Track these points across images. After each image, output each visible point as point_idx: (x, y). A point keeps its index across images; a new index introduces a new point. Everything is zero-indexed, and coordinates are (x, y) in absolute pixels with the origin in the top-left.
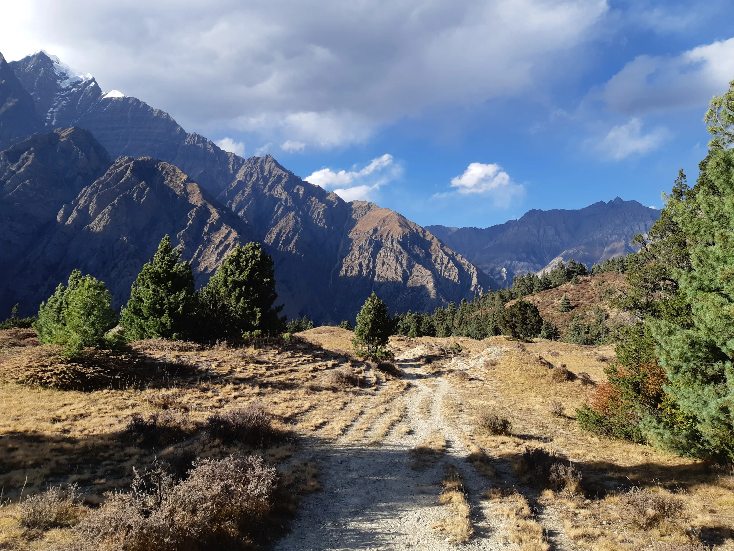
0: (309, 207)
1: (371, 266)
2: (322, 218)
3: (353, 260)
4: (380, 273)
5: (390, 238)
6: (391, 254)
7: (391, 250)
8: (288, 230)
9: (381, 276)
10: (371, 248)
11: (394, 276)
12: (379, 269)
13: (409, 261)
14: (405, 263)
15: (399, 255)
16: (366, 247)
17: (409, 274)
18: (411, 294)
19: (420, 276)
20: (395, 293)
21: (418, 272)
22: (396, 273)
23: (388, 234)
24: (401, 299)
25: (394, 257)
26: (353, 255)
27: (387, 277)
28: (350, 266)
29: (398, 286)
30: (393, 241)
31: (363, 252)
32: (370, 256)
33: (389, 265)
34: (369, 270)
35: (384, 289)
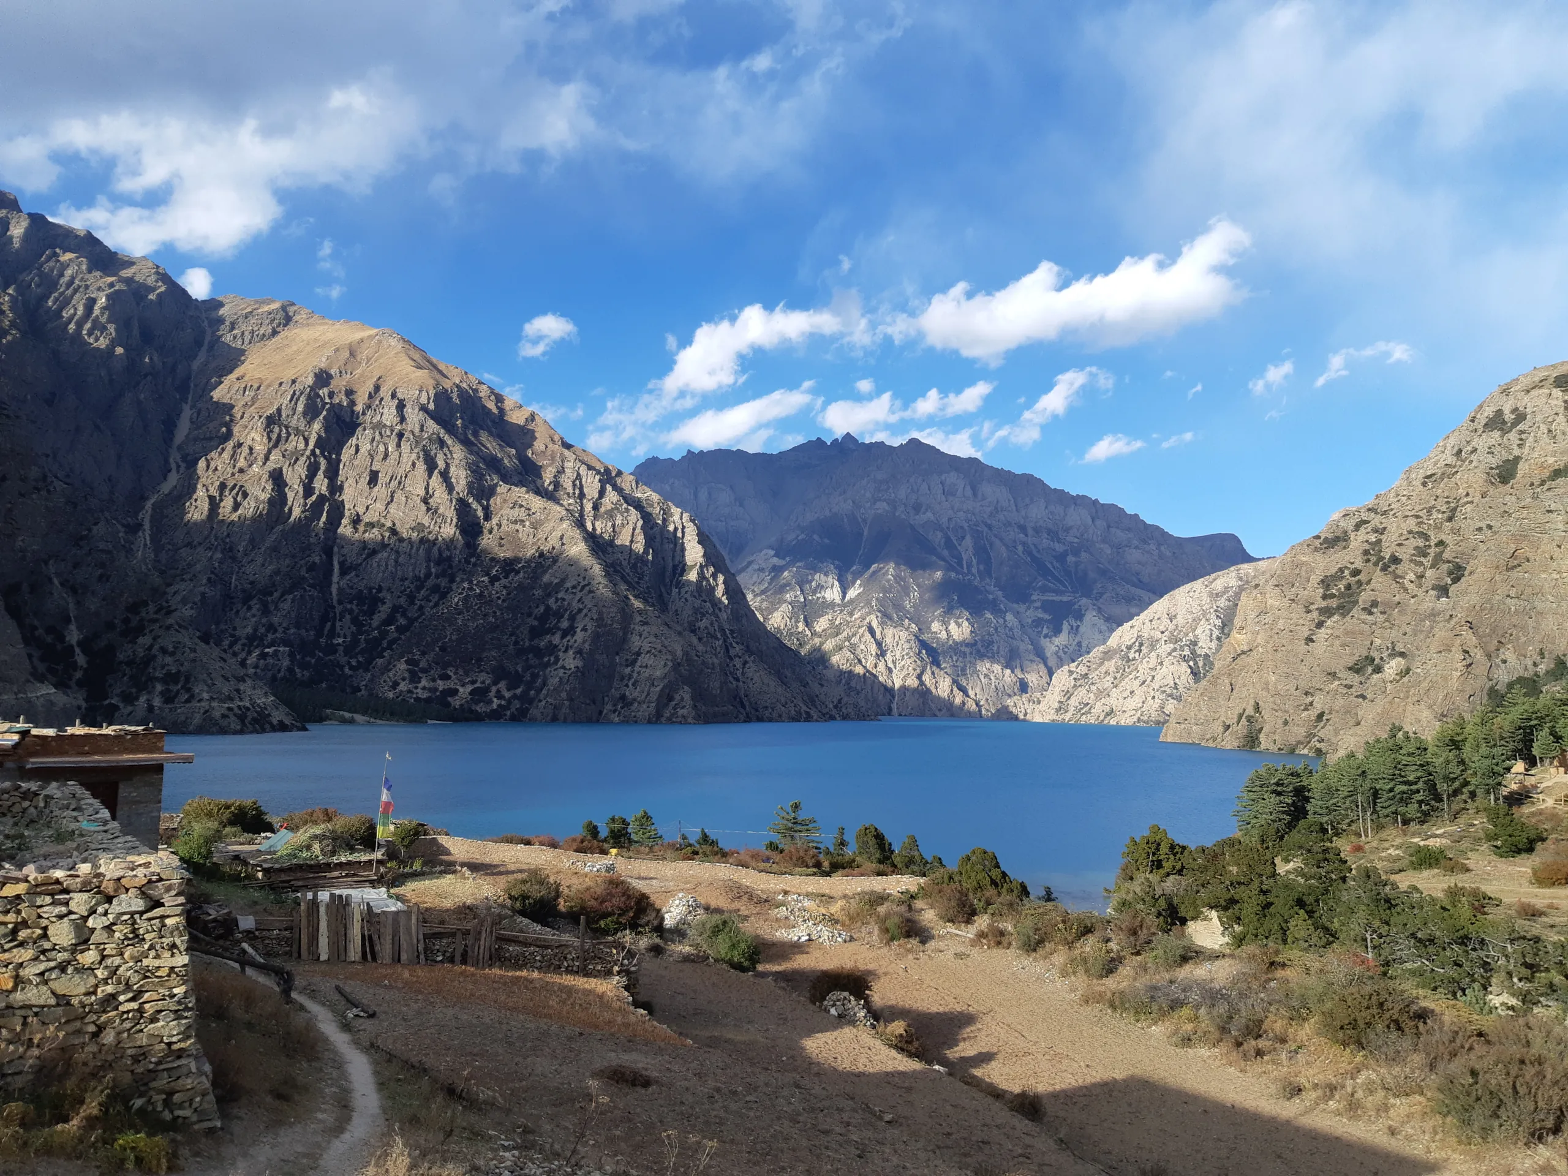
0: (50, 283)
1: (321, 484)
2: (103, 319)
3: (242, 463)
4: (361, 511)
5: (388, 398)
6: (399, 445)
7: (400, 435)
9: (366, 519)
10: (317, 426)
11: (426, 520)
12: (354, 496)
13: (476, 472)
14: (460, 477)
16: (297, 421)
17: (480, 513)
18: (504, 581)
19: (528, 523)
20: (437, 577)
21: (517, 509)
22: (428, 509)
23: (377, 388)
24: (466, 599)
25: (414, 456)
26: (240, 445)
27: (394, 525)
28: (230, 484)
29: (446, 554)
30: (401, 406)
31: (284, 435)
32: (313, 452)
33: (400, 483)
34: (314, 498)
35: (387, 565)
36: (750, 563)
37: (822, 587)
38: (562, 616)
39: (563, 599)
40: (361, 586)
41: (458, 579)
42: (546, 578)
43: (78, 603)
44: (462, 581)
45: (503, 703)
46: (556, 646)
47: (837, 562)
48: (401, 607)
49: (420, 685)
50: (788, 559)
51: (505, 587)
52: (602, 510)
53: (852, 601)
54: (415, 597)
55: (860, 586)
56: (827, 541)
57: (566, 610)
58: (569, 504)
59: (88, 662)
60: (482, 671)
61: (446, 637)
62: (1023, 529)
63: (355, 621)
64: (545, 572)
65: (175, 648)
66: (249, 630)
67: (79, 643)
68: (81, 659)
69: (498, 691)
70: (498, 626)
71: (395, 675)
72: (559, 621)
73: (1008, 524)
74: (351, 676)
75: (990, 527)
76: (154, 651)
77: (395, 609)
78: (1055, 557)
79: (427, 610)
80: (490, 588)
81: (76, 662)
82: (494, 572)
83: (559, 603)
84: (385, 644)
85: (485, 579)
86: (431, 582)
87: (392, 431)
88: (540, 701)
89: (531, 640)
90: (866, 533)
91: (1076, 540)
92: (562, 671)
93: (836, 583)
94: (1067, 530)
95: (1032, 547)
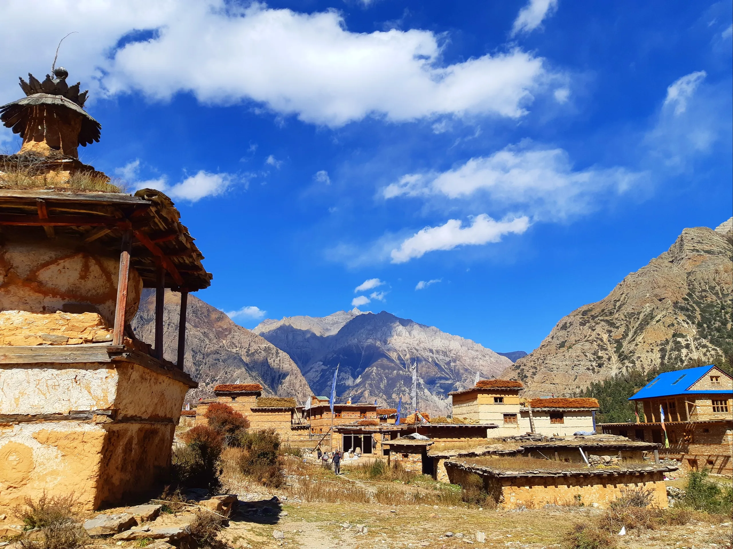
36: (311, 368)
37: (344, 378)
47: (350, 367)
50: (328, 366)
52: (250, 352)
53: (357, 385)
55: (361, 378)
56: (346, 358)
58: (237, 351)
62: (431, 351)
73: (425, 349)
75: (417, 350)
78: (446, 364)
82: (207, 381)
85: (204, 384)
90: (363, 353)
91: (454, 356)
93: (350, 377)
94: (450, 351)
95: (435, 359)
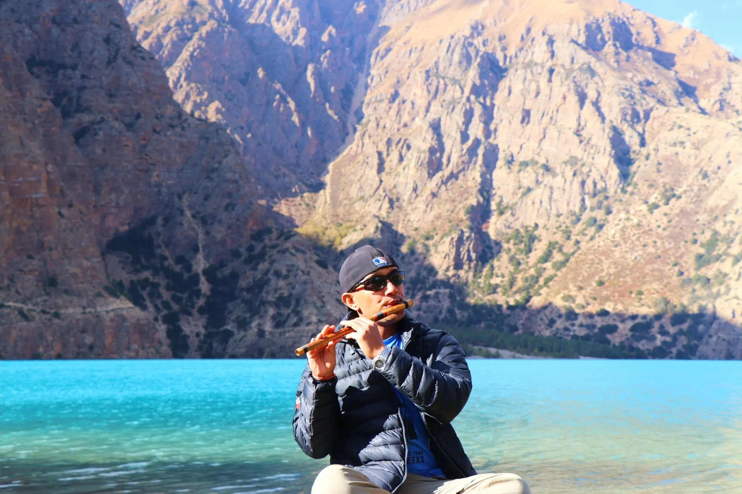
1: (476, 129)
3: (406, 118)
4: (515, 150)
5: (539, 36)
6: (550, 80)
7: (551, 71)
8: (163, 24)
9: (520, 158)
10: (472, 73)
11: (579, 153)
13: (629, 97)
14: (613, 104)
15: (583, 78)
16: (454, 72)
17: (635, 140)
18: (664, 209)
19: (688, 145)
20: (592, 209)
21: (676, 130)
22: (581, 142)
23: (529, 31)
24: (623, 230)
25: (564, 89)
26: (404, 102)
27: (547, 161)
28: (396, 139)
29: (600, 185)
30: (551, 42)
31: (441, 86)
32: (468, 99)
33: (551, 118)
34: (470, 143)
35: (541, 202)
38: (732, 241)
39: (733, 222)
40: (517, 225)
41: (614, 210)
42: (711, 202)
43: (207, 233)
44: (619, 211)
45: (668, 339)
46: (726, 275)
48: (557, 243)
49: (577, 322)
51: (666, 214)
54: (570, 232)
57: (737, 234)
59: (212, 290)
60: (643, 305)
61: (603, 270)
63: (512, 259)
64: (710, 194)
65: (289, 271)
66: (413, 274)
67: (205, 272)
68: (205, 287)
69: (662, 327)
70: (659, 257)
71: (551, 312)
72: (729, 247)
74: (509, 316)
76: (270, 276)
77: (552, 246)
79: (583, 245)
80: (649, 216)
81: (199, 290)
83: (728, 226)
84: (541, 281)
86: (586, 216)
87: (543, 67)
88: (711, 336)
89: (698, 269)
92: (735, 301)
